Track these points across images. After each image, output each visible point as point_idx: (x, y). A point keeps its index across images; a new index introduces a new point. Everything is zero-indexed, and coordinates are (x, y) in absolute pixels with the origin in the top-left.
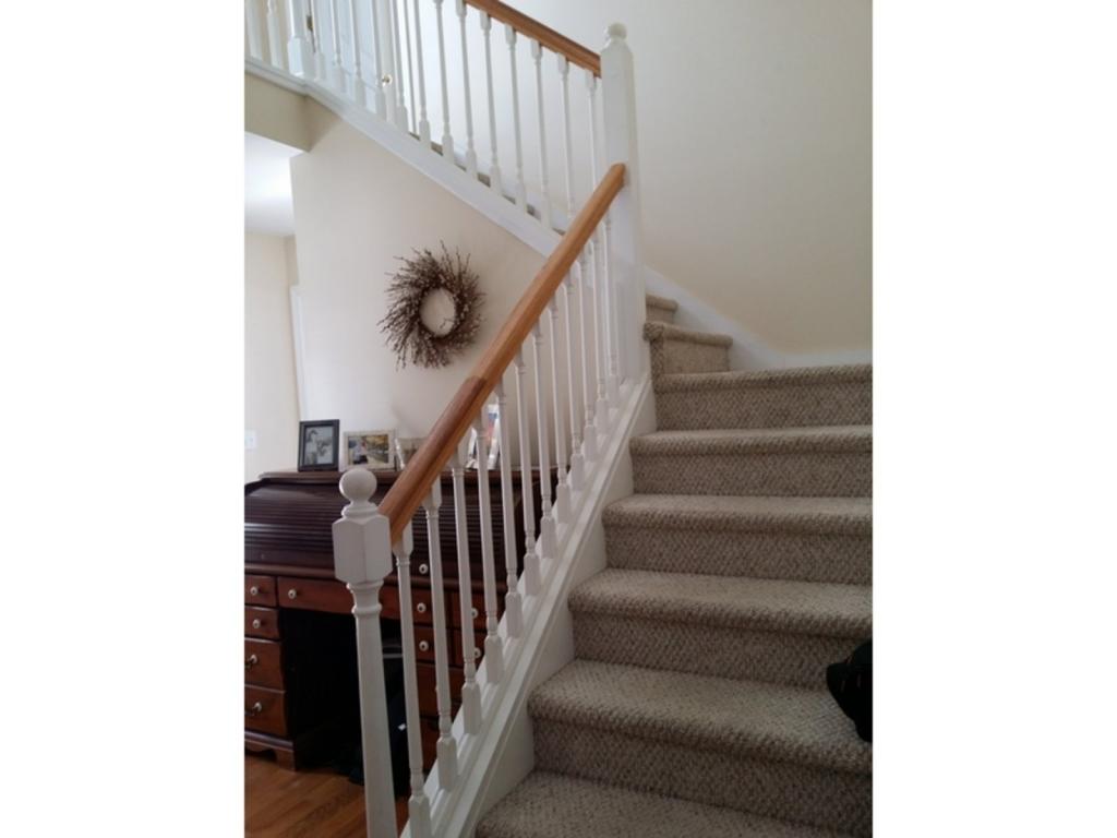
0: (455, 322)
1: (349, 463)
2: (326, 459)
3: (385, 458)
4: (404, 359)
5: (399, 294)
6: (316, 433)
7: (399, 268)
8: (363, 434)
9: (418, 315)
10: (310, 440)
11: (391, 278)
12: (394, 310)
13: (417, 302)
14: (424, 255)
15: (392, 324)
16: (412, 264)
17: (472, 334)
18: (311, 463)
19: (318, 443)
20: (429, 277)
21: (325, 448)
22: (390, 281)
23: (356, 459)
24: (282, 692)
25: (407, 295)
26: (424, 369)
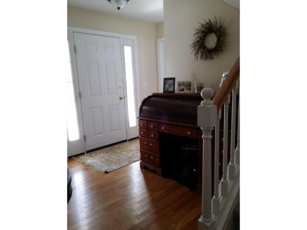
0: (217, 44)
1: (179, 91)
2: (171, 89)
3: (190, 89)
4: (197, 58)
5: (197, 36)
6: (168, 82)
7: (198, 26)
8: (184, 82)
9: (203, 43)
10: (166, 84)
11: (195, 30)
12: (195, 41)
13: (203, 38)
14: (208, 21)
15: (194, 46)
16: (202, 25)
17: (223, 48)
18: (167, 90)
19: (169, 85)
20: (208, 29)
21: (171, 86)
22: (194, 32)
23: (181, 89)
24: (159, 155)
25: (200, 36)
26: (204, 61)
